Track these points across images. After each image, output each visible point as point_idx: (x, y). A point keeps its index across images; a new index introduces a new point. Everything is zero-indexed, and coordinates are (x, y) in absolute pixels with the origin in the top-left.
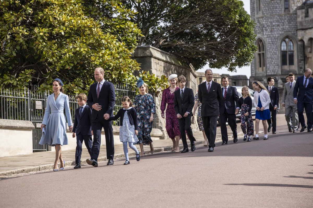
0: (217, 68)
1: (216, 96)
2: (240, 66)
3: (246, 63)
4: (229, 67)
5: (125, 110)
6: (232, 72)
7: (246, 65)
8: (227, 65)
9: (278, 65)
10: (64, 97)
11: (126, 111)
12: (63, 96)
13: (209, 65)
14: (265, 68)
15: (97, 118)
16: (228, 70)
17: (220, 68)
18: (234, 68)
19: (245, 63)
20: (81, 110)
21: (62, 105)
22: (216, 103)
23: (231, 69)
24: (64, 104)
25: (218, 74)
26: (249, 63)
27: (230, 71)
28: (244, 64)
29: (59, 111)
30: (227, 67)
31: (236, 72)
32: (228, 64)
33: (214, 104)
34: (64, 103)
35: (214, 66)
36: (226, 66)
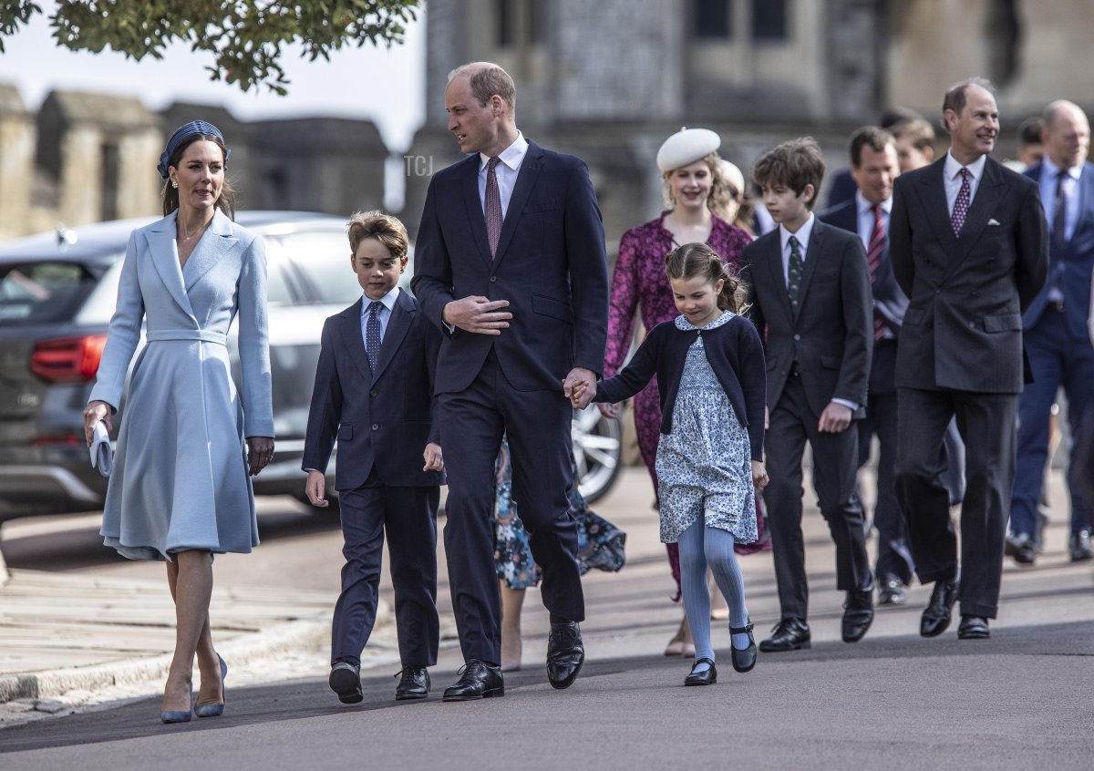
0: (122, 55)
1: (1007, 261)
2: (322, 37)
3: (371, 19)
4: (223, 43)
5: (690, 336)
6: (245, 88)
7: (372, 31)
8: (212, 30)
9: (653, 37)
10: (237, 243)
11: (699, 342)
12: (234, 240)
13: (55, 21)
14: (539, 59)
15: (478, 380)
16: (216, 76)
17: (148, 49)
18: (268, 62)
19: (362, 13)
20: (374, 323)
21: (222, 298)
22: (1002, 305)
23: (240, 68)
24: (233, 290)
25: (136, 102)
26: (396, 19)
27: (230, 80)
28: (359, 27)
29: (205, 332)
30: (206, 43)
31: (282, 92)
32: (218, 24)
33: (992, 309)
34: (238, 285)
35: (93, 31)
36: (201, 33)
